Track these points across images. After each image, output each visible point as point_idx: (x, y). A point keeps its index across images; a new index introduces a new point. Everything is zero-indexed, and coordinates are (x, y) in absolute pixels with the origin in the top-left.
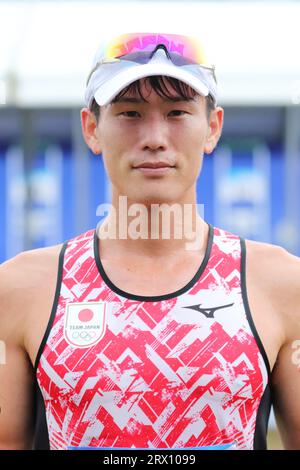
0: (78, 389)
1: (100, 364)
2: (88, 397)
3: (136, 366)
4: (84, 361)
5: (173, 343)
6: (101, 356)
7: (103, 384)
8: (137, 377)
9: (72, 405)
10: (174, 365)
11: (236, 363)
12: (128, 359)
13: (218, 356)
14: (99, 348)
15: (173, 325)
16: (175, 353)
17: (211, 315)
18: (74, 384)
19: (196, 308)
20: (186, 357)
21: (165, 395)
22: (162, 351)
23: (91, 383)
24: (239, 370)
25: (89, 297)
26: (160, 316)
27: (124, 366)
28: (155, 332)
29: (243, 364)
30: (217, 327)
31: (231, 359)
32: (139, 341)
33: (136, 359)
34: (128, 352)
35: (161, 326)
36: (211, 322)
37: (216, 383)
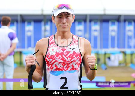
0: (52, 62)
1: (55, 58)
2: (54, 63)
3: (61, 58)
4: (53, 57)
5: (67, 54)
6: (56, 57)
7: (56, 61)
8: (61, 60)
9: (51, 64)
10: (67, 58)
11: (77, 58)
12: (60, 57)
13: (74, 56)
14: (55, 55)
15: (67, 51)
16: (67, 56)
17: (73, 50)
18: (51, 61)
19: (71, 48)
20: (69, 57)
21: (66, 63)
22: (65, 56)
23: (54, 61)
24: (78, 59)
25: (53, 46)
26: (65, 50)
27: (59, 58)
28: (64, 53)
29: (78, 58)
30: (74, 52)
31: (76, 57)
32: (62, 54)
33: (61, 57)
34: (60, 56)
35: (65, 51)
36: (73, 51)
37: (74, 61)
